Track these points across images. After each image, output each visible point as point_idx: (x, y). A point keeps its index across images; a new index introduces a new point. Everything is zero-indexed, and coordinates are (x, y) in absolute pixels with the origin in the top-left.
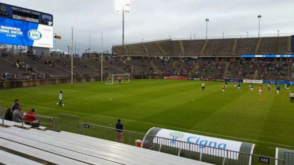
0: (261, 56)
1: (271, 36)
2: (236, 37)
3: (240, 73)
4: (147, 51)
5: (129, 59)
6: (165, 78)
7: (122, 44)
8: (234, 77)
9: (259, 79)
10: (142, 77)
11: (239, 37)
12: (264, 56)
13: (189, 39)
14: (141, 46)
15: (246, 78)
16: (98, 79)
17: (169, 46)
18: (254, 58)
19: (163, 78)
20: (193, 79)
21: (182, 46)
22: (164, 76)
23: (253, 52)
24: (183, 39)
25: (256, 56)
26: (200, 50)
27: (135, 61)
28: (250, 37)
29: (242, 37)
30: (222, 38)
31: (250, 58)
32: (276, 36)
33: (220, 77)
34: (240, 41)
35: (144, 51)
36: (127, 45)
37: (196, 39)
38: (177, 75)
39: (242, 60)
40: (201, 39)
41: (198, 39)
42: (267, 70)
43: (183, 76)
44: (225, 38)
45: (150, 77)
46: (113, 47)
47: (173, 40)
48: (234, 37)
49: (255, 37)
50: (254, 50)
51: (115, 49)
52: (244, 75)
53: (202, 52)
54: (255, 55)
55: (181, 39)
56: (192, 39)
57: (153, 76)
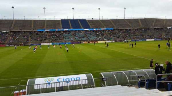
0: (48, 30)
1: (51, 19)
2: (32, 19)
3: (38, 40)
8: (35, 42)
9: (49, 42)
11: (34, 19)
12: (50, 30)
18: (45, 31)
23: (43, 27)
28: (40, 19)
29: (36, 19)
30: (24, 19)
31: (43, 31)
32: (54, 19)
33: (27, 43)
34: (35, 21)
39: (38, 33)
42: (52, 38)
44: (26, 19)
48: (31, 19)
49: (43, 19)
50: (44, 27)
52: (41, 40)
53: (12, 27)
54: (45, 29)
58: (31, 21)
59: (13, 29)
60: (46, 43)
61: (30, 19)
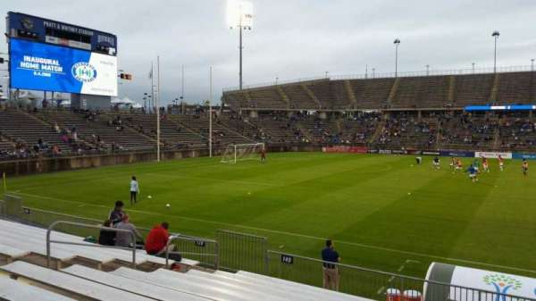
0: (503, 108)
1: (518, 70)
2: (453, 73)
3: (466, 140)
4: (287, 100)
5: (254, 115)
6: (324, 149)
7: (239, 89)
8: (455, 147)
9: (505, 150)
10: (282, 149)
11: (457, 73)
12: (509, 108)
13: (363, 77)
14: (275, 92)
15: (478, 149)
16: (203, 153)
17: (326, 90)
18: (490, 111)
19: (321, 151)
20: (377, 152)
21: (350, 90)
22: (321, 147)
23: (487, 99)
24: (351, 78)
25: (493, 108)
26: (386, 99)
27: (267, 119)
28: (477, 72)
29: (464, 73)
30: (425, 74)
31: (482, 112)
32: (529, 70)
33: (429, 147)
34: (460, 79)
35: (281, 100)
36: (249, 89)
37: (377, 76)
38: (344, 144)
39: (467, 116)
40: (385, 76)
41: (381, 76)
42: (517, 134)
43: (358, 146)
44: (430, 74)
45: (296, 148)
46: (224, 93)
47: (332, 79)
48: (449, 73)
49: (487, 71)
50: (489, 95)
51: (227, 96)
52: (475, 142)
53: (389, 100)
54: (490, 105)
55: (348, 78)
56: (369, 77)
57: (302, 147)
58: (446, 79)
59: (392, 106)
60: (490, 150)
61: (444, 73)
